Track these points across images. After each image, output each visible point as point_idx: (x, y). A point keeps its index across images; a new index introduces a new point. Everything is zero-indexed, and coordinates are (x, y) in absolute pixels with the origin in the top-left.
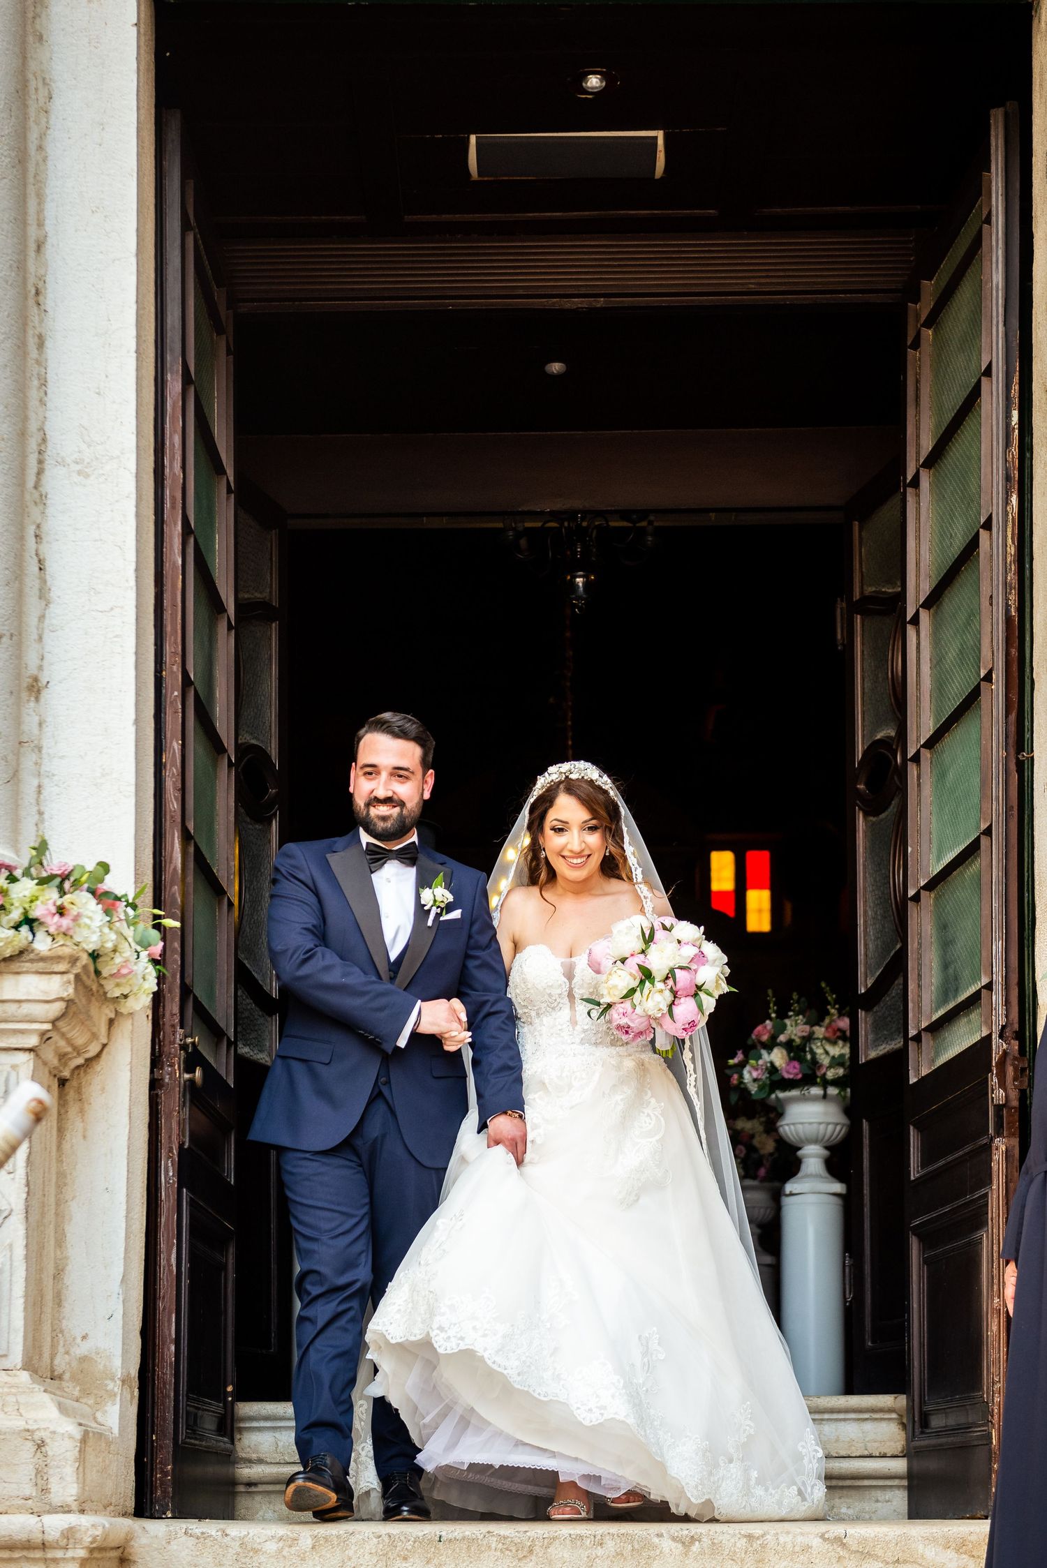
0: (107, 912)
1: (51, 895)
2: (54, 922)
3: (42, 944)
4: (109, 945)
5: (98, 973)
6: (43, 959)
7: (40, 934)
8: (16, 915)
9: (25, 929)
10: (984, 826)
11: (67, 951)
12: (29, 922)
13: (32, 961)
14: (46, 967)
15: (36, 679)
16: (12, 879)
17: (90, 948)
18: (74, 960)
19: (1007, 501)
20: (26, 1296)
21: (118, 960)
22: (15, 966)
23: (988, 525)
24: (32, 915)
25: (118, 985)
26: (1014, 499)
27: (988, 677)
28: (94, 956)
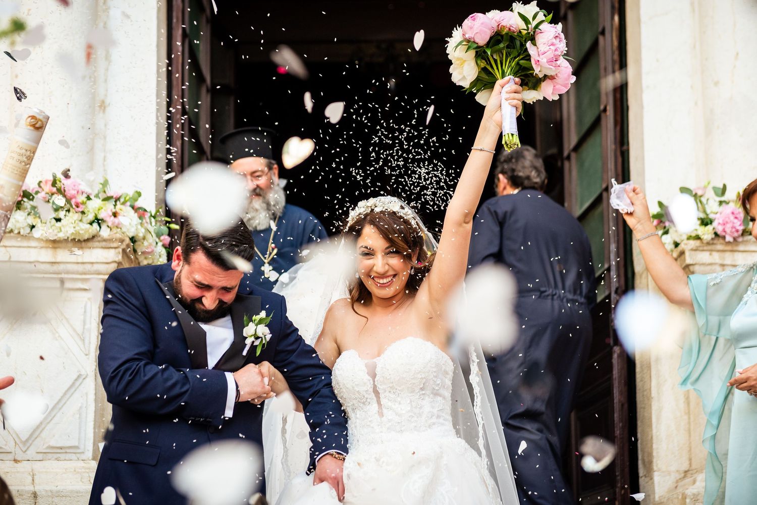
0: (140, 218)
1: (110, 206)
2: (111, 220)
3: (105, 232)
4: (141, 235)
5: (135, 251)
6: (105, 240)
7: (104, 227)
8: (91, 217)
9: (95, 225)
10: (604, 186)
11: (118, 236)
12: (98, 221)
13: (99, 241)
14: (107, 244)
15: (103, 102)
16: (89, 198)
17: (131, 235)
18: (122, 241)
19: (612, 18)
20: (95, 421)
21: (146, 243)
22: (90, 244)
23: (603, 33)
24: (100, 217)
25: (146, 258)
26: (616, 18)
27: (605, 110)
28: (133, 240)
